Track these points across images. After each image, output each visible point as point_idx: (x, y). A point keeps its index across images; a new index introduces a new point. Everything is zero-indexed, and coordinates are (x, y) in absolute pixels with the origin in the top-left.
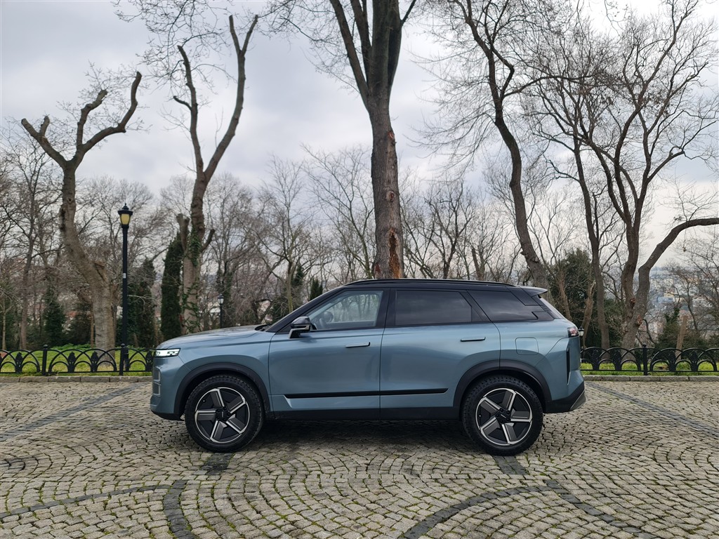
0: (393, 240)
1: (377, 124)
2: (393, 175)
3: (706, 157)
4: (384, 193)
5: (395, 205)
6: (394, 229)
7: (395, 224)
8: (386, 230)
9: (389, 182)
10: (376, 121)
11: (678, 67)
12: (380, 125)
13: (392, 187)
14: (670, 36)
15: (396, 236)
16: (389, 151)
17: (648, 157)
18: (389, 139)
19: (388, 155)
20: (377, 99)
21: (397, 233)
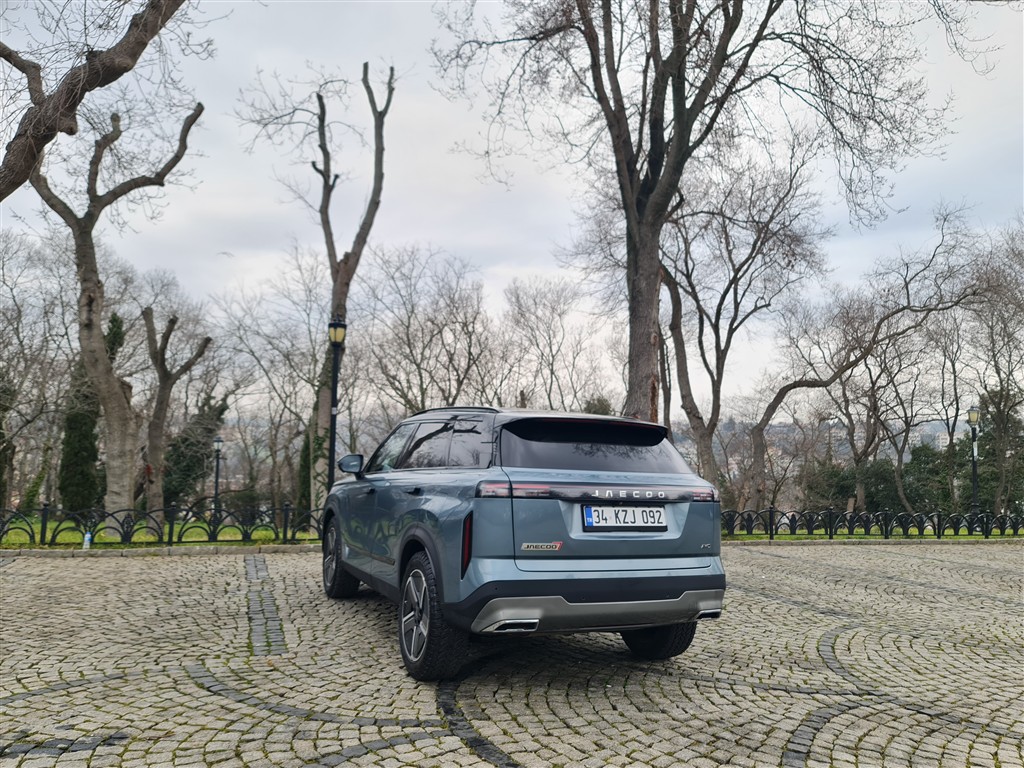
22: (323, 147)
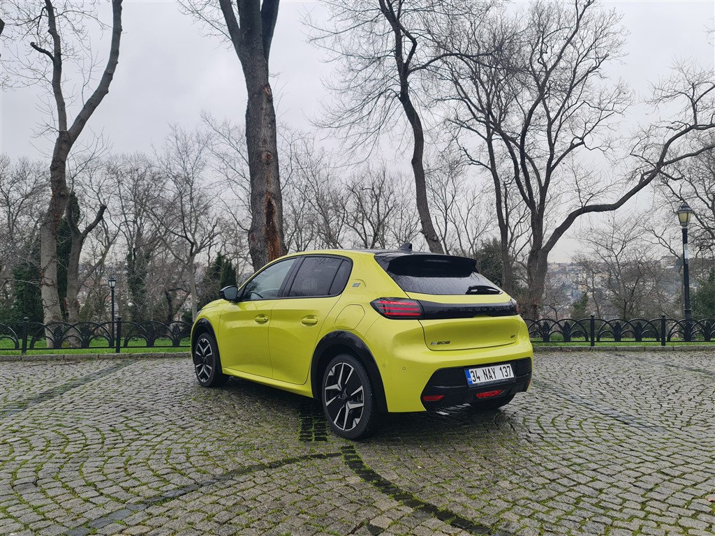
0: (270, 205)
1: (251, 77)
2: (269, 134)
3: (604, 149)
4: (259, 155)
5: (272, 168)
6: (270, 194)
7: (272, 188)
8: (261, 195)
9: (265, 141)
10: (250, 74)
11: (581, 56)
12: (254, 77)
13: (269, 147)
14: (573, 24)
15: (273, 202)
16: (264, 107)
17: (552, 146)
18: (264, 94)
19: (264, 111)
20: (250, 48)
21: (274, 198)
22: (53, 31)
